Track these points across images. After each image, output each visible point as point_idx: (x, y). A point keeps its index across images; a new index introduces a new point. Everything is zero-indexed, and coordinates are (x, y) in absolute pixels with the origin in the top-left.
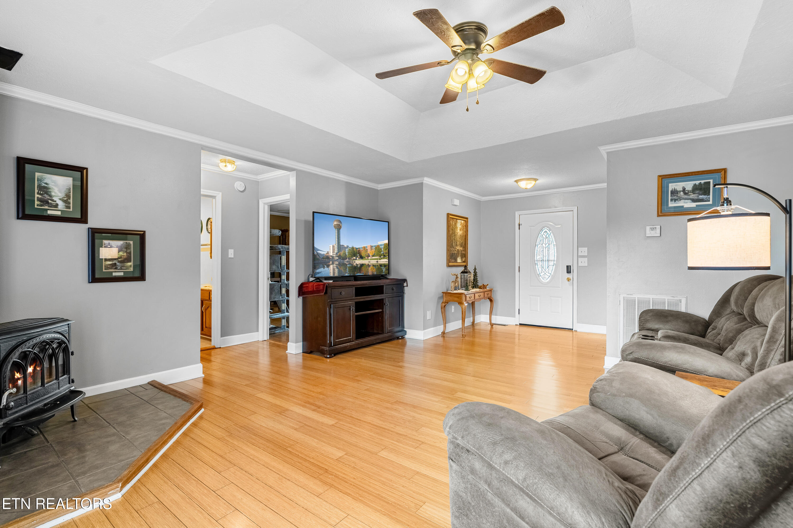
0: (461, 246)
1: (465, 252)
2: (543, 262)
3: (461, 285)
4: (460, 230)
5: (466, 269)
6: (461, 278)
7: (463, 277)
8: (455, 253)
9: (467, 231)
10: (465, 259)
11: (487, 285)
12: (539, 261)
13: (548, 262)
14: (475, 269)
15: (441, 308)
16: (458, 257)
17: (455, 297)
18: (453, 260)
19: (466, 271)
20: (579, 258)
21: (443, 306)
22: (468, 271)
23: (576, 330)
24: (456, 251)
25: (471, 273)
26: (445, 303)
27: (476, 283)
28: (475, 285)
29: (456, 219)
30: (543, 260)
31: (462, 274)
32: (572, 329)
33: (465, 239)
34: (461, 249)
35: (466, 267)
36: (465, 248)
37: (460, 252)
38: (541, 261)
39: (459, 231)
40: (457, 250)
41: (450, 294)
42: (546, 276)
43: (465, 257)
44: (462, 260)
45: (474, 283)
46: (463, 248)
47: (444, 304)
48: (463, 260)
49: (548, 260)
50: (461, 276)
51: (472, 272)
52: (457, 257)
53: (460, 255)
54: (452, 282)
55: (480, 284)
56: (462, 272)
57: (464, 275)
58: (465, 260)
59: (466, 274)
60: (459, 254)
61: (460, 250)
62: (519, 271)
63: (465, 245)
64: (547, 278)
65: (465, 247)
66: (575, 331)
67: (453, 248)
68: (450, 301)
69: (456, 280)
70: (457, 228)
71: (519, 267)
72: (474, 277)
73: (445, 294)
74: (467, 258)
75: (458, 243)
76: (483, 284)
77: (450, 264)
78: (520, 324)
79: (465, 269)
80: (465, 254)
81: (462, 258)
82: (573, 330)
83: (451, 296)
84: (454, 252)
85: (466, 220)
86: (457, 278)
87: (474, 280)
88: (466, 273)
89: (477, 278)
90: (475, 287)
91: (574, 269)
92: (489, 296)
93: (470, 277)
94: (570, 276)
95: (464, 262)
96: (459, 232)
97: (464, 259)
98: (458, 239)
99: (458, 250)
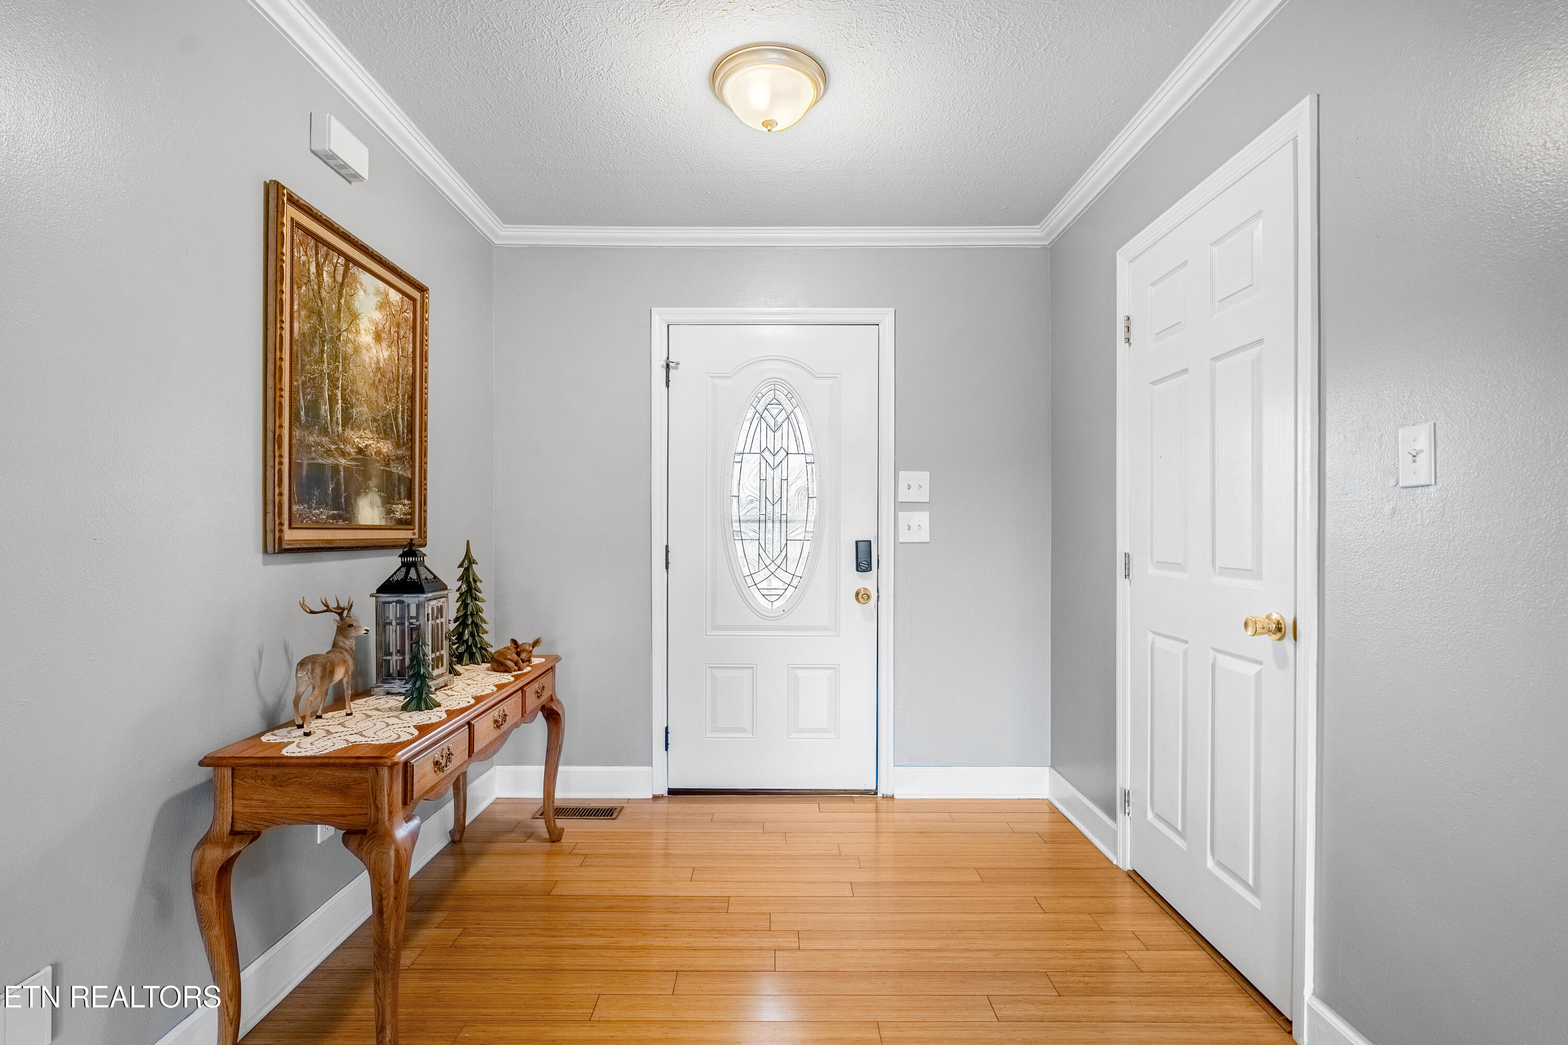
0: (384, 432)
1: (413, 467)
2: (762, 525)
3: (383, 665)
4: (378, 337)
5: (414, 564)
6: (382, 624)
7: (392, 612)
8: (335, 468)
9: (424, 357)
10: (412, 507)
11: (536, 643)
12: (747, 521)
13: (784, 525)
14: (468, 562)
15: (197, 887)
16: (362, 490)
17: (320, 788)
18: (324, 514)
19: (413, 574)
20: (900, 513)
21: (210, 872)
22: (424, 574)
23: (890, 793)
24: (343, 454)
25: (445, 588)
26: (229, 846)
27: (472, 635)
28: (469, 648)
29: (348, 259)
30: (763, 518)
31: (385, 597)
32: (876, 793)
33: (412, 398)
34: (386, 447)
35: (411, 552)
36: (412, 449)
37: (376, 468)
38: (754, 521)
39: (366, 338)
40: (352, 451)
41: (270, 772)
42: (775, 583)
43: (410, 496)
44: (390, 512)
45: (461, 635)
46: (398, 446)
47: (216, 855)
48: (398, 515)
49: (784, 518)
50: (381, 609)
51: (451, 578)
52: (358, 493)
53: (373, 482)
54: (302, 664)
55: (494, 640)
56: (388, 587)
57: (402, 602)
58: (412, 514)
59: (412, 600)
60: (366, 476)
61: (379, 453)
62: (667, 568)
63: (411, 430)
64: (781, 592)
65: (412, 440)
66: (883, 797)
67: (324, 431)
68: (272, 822)
69: (335, 645)
70: (354, 317)
71: (667, 547)
72: (465, 605)
73: (228, 773)
74: (423, 502)
75: (362, 411)
76: (514, 642)
77: (290, 535)
78: (673, 792)
79: (407, 566)
80: (411, 481)
81: (388, 500)
82: (880, 795)
83: (277, 782)
84: (330, 461)
85: (416, 294)
86: (345, 627)
87: (462, 620)
88: (416, 588)
89: (479, 610)
90: (466, 658)
91: (885, 554)
92: (543, 698)
93: (440, 610)
94: (867, 581)
95: (405, 523)
96: (368, 349)
97: (400, 510)
98: (362, 387)
99: (360, 451)
